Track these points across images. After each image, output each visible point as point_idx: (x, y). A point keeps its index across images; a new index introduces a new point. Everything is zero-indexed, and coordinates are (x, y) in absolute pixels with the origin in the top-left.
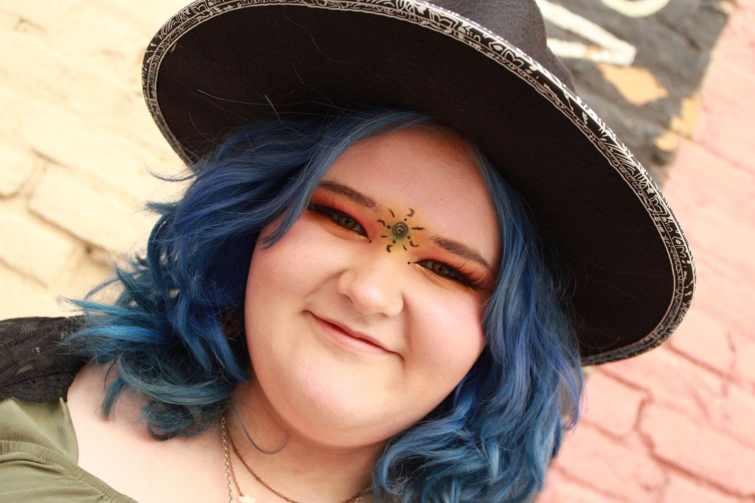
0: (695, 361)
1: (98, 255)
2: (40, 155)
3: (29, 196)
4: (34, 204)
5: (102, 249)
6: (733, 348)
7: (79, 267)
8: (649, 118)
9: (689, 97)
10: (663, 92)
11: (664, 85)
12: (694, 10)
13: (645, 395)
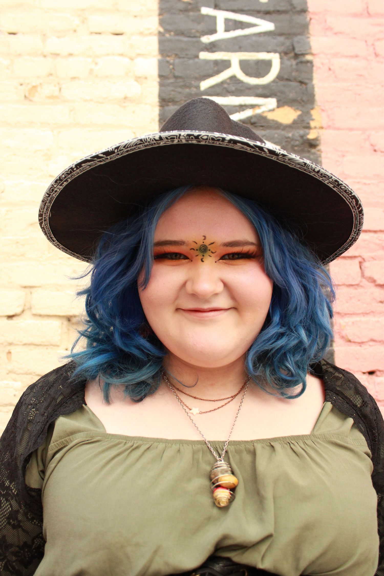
0: (375, 232)
1: (74, 320)
2: (25, 287)
3: (30, 308)
4: (34, 312)
5: (75, 316)
7: (68, 330)
8: (298, 128)
9: (312, 109)
10: (299, 113)
11: (298, 109)
12: (294, 67)
13: (360, 259)
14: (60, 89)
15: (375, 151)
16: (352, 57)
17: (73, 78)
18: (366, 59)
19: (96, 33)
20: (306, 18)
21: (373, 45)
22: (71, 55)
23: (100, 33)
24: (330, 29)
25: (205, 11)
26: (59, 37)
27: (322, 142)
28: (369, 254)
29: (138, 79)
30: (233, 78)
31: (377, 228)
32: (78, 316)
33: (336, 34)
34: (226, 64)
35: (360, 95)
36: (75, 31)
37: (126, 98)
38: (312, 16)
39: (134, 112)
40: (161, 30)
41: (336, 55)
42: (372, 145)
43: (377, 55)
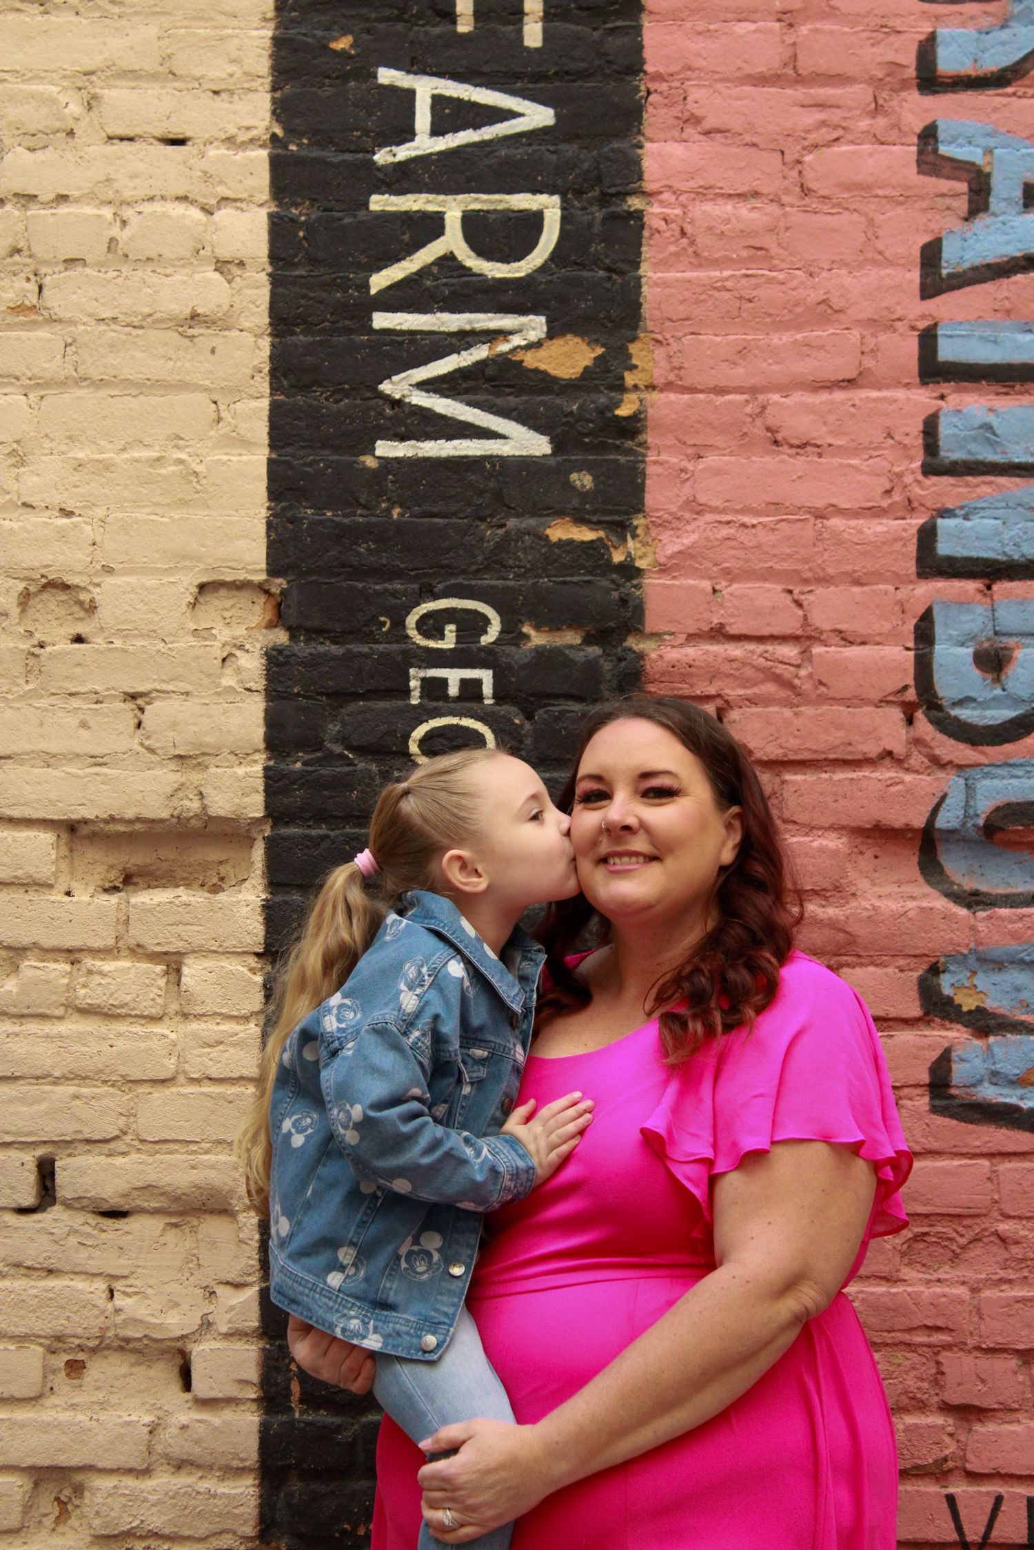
0: (761, 639)
1: (85, 830)
5: (86, 822)
6: (799, 604)
7: (71, 850)
8: (596, 390)
9: (633, 339)
10: (600, 351)
11: (596, 341)
12: (596, 229)
13: (719, 702)
14: (40, 288)
15: (776, 442)
16: (742, 196)
17: (70, 262)
18: (776, 200)
19: (122, 139)
20: (637, 90)
21: (799, 162)
22: (63, 198)
23: (131, 139)
24: (695, 120)
25: (387, 76)
26: (32, 150)
27: (649, 423)
28: (741, 692)
29: (222, 266)
30: (448, 260)
31: (766, 631)
32: (92, 821)
33: (707, 133)
34: (432, 226)
35: (750, 301)
36: (71, 133)
37: (194, 316)
38: (652, 86)
39: (213, 351)
40: (279, 131)
41: (702, 193)
42: (768, 429)
43: (806, 191)
